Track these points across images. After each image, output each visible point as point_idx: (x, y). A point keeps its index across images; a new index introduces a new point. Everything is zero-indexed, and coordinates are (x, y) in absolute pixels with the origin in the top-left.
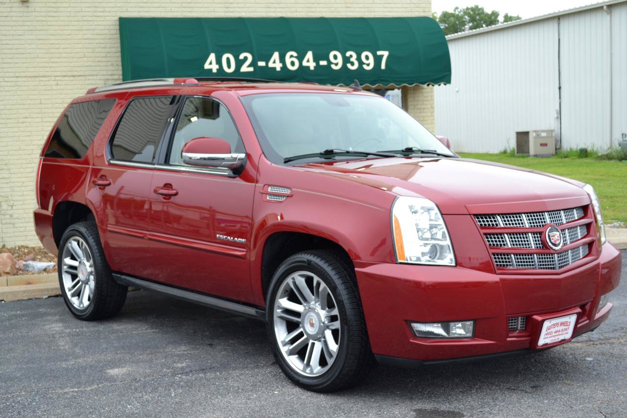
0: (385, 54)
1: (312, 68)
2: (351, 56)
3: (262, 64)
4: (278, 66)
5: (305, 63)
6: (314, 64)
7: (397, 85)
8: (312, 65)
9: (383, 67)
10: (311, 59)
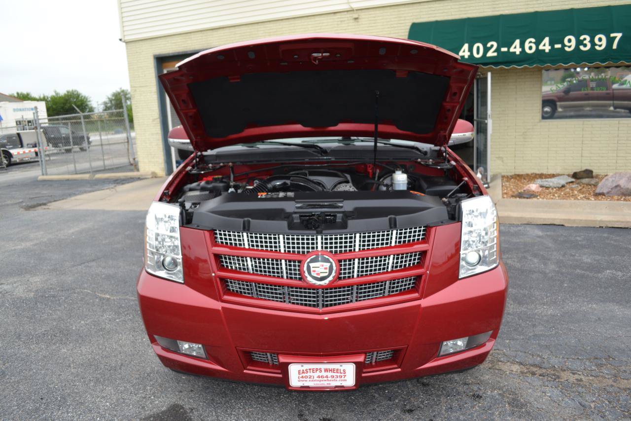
0: (619, 35)
1: (547, 51)
2: (585, 39)
3: (504, 49)
4: (518, 51)
5: (541, 47)
6: (550, 48)
7: (627, 62)
8: (547, 48)
9: (615, 46)
10: (547, 44)
